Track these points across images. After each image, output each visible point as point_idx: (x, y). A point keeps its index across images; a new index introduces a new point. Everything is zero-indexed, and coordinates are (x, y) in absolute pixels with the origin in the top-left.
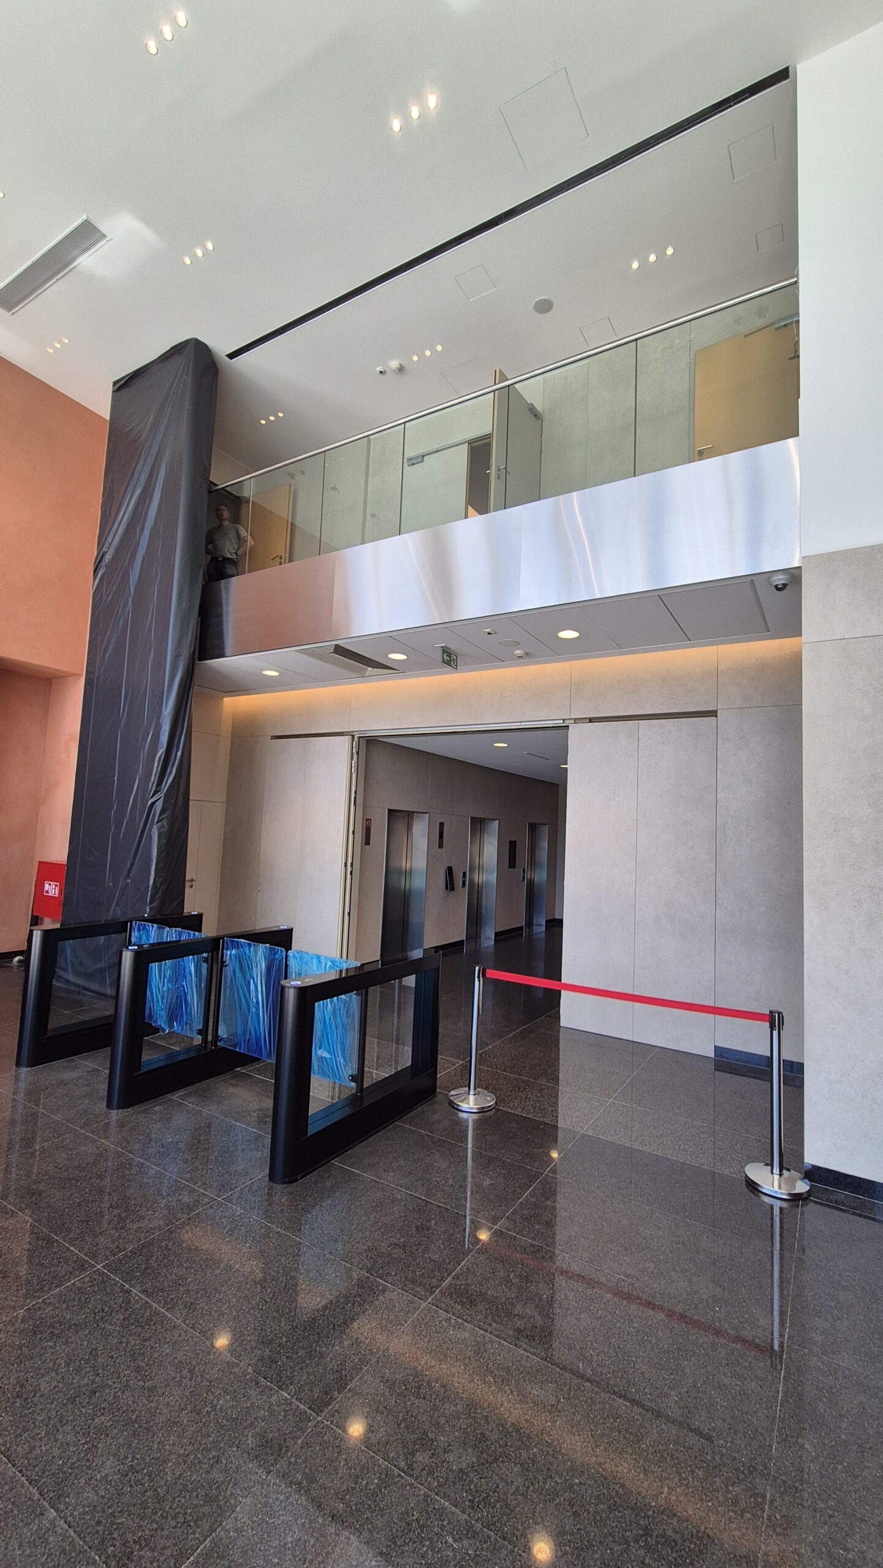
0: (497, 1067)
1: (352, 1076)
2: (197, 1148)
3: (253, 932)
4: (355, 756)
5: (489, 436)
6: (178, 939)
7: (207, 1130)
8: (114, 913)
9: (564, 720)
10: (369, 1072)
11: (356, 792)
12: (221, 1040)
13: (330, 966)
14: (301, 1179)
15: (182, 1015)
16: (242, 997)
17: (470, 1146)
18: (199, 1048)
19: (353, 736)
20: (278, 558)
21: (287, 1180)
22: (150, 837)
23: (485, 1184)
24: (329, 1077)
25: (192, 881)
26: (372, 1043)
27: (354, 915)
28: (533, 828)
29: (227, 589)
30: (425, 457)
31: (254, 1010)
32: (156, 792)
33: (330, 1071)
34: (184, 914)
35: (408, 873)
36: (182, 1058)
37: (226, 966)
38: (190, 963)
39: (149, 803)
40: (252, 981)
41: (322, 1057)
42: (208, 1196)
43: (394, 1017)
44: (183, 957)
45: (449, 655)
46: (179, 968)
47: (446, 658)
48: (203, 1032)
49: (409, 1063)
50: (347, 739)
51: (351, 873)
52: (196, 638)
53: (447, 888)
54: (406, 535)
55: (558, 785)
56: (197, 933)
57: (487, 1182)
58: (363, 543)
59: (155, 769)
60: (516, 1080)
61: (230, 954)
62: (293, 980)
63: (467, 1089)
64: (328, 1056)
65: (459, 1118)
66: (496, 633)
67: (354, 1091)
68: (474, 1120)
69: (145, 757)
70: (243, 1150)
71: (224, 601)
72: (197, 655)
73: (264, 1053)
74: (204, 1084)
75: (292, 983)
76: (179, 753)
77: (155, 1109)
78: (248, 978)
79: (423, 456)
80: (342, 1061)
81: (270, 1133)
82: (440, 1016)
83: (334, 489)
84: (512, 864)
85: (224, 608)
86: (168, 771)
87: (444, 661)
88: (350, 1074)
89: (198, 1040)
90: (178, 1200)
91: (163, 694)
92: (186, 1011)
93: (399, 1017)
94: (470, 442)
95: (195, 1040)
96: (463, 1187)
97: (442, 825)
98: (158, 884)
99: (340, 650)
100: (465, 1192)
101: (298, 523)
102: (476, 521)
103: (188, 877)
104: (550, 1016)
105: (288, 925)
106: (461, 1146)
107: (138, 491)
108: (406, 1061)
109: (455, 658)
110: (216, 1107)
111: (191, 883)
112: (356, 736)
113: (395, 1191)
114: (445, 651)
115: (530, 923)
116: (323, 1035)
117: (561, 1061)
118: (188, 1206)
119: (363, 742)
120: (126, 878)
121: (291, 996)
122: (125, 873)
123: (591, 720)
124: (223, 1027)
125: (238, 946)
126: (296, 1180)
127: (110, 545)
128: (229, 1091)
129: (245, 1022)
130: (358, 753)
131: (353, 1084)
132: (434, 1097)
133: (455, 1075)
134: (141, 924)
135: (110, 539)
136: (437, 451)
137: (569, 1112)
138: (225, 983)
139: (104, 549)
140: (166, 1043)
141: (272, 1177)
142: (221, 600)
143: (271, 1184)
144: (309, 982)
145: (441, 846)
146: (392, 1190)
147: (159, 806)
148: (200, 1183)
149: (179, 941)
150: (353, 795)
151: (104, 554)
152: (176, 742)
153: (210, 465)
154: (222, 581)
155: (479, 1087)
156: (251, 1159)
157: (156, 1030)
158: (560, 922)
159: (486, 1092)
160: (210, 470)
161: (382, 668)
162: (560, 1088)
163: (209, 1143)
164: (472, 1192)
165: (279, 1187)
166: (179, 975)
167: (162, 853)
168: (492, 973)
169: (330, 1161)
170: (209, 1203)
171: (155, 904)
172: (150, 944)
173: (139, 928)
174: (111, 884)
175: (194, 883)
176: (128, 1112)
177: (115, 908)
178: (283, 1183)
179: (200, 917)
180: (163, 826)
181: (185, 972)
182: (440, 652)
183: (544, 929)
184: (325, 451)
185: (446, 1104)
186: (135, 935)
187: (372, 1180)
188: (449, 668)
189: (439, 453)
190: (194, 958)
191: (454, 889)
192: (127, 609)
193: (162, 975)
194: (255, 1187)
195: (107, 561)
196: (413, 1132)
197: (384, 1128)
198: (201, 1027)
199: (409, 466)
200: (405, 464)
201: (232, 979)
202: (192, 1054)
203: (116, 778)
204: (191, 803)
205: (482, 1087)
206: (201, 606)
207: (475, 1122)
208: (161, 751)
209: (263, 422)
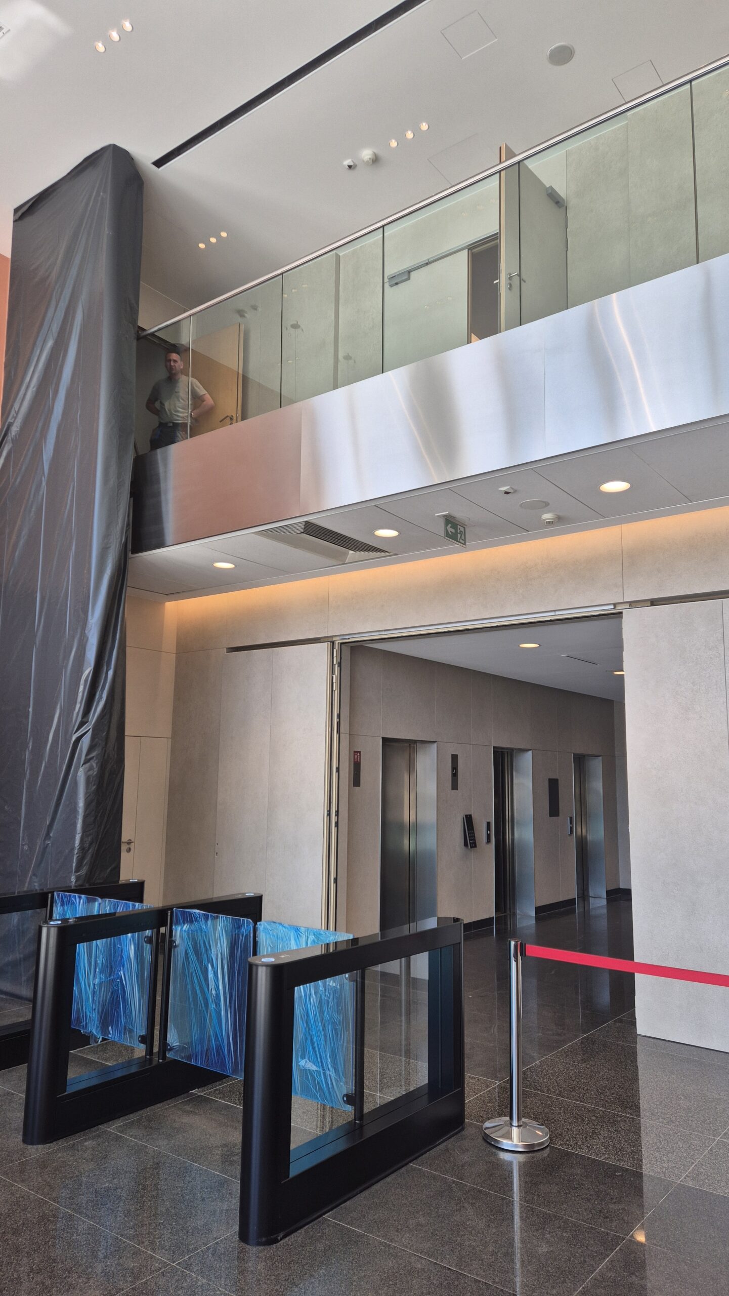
0: (548, 1090)
1: (347, 1095)
2: (142, 1197)
3: (211, 901)
4: (336, 668)
5: (495, 237)
6: (113, 911)
7: (155, 1171)
8: (32, 884)
9: (615, 605)
10: (370, 1095)
11: (339, 716)
12: (171, 1049)
13: (314, 941)
14: (281, 1239)
15: (119, 1016)
16: (198, 988)
17: (516, 1197)
18: (143, 1061)
19: (333, 643)
20: (228, 418)
21: (264, 1239)
22: (75, 783)
23: (540, 1251)
24: (317, 1098)
25: (129, 842)
26: (372, 1056)
27: (342, 882)
28: (581, 761)
29: (165, 459)
30: (412, 274)
31: (213, 1006)
32: (82, 724)
33: (315, 1089)
34: (120, 882)
35: (414, 829)
36: (119, 1074)
37: (176, 946)
38: (129, 944)
39: (74, 739)
40: (210, 966)
41: (306, 1070)
42: (158, 1259)
43: (401, 1021)
44: (120, 935)
45: (455, 526)
46: (115, 952)
47: (450, 529)
48: (147, 1039)
49: (426, 1082)
50: (324, 647)
51: (337, 824)
52: (128, 525)
53: (466, 845)
54: (389, 372)
55: (613, 701)
56: (137, 904)
57: (544, 1249)
58: (335, 387)
59: (80, 695)
60: (578, 1107)
61: (180, 932)
62: (264, 956)
63: (508, 1118)
64: (314, 1068)
65: (499, 1160)
66: (515, 491)
67: (351, 1117)
68: (519, 1163)
69: (68, 679)
70: (203, 1199)
71: (162, 475)
72: (130, 546)
73: (229, 1066)
74: (148, 1111)
75: (263, 960)
76: (111, 673)
77: (86, 1144)
78: (205, 962)
79: (409, 272)
80: (333, 1075)
81: (239, 1176)
82: (466, 1018)
83: (296, 326)
84: (554, 810)
85: (162, 485)
86: (97, 697)
87: (447, 534)
88: (345, 1092)
89: (140, 1050)
90: (118, 1264)
91: (89, 597)
92: (125, 1012)
93: (408, 1021)
94: (471, 248)
95: (136, 1050)
96: (509, 1255)
97: (455, 758)
98: (87, 845)
99: (312, 529)
100: (513, 1261)
101: (251, 375)
102: (482, 347)
103: (125, 837)
104: (621, 1021)
105: (255, 892)
106: (503, 1199)
107: (50, 344)
108: (421, 1076)
109: (462, 529)
110: (165, 1142)
111: (128, 846)
112: (337, 642)
113: (413, 1259)
114: (449, 520)
115: (584, 894)
116: (306, 1039)
117: (640, 1082)
118: (133, 1273)
119: (347, 652)
120: (45, 840)
121: (263, 979)
122: (43, 832)
123: (653, 602)
124: (173, 1031)
125: (190, 919)
126: (276, 1241)
127: (17, 413)
128: (183, 1121)
129: (202, 1026)
130: (340, 665)
131: (349, 1108)
132: (463, 1129)
133: (490, 1101)
134: (65, 896)
135: (16, 406)
136: (427, 264)
137: (657, 1154)
138: (175, 971)
139: (9, 420)
140: (98, 1058)
141: (244, 1236)
142: (157, 475)
143: (243, 1245)
144: (285, 959)
145: (455, 786)
146: (410, 1257)
147: (86, 742)
148: (147, 1243)
149: (114, 914)
150: (336, 720)
151: (10, 426)
152: (106, 659)
153: (138, 307)
154: (159, 451)
155: (524, 1117)
156: (215, 1211)
157: (85, 1040)
158: (627, 893)
159: (535, 1124)
160: (138, 311)
161: (366, 550)
162: (642, 1120)
163: (158, 1189)
164: (523, 1262)
165: (253, 1250)
166: (113, 963)
167: (91, 802)
168: (535, 951)
169: (321, 1216)
170: (160, 1269)
171: (83, 872)
172: (76, 918)
173: (62, 901)
174: (26, 848)
175: (132, 846)
176: (50, 1148)
177: (31, 877)
178: (259, 1244)
179: (140, 885)
180: (91, 768)
181: (122, 957)
182: (442, 523)
183: (604, 902)
184: (282, 274)
185: (480, 1140)
186: (58, 911)
187: (380, 1243)
188: (456, 546)
189: (429, 266)
190: (133, 937)
191: (475, 846)
192: (41, 493)
193: (93, 963)
194: (221, 1249)
195: (13, 434)
196: (435, 1178)
197: (393, 1172)
198: (143, 1033)
199: (391, 286)
200: (386, 285)
201: (183, 963)
202: (134, 1069)
203: (31, 710)
204: (127, 740)
205: (529, 1117)
206: (133, 484)
207: (522, 1166)
208: (88, 671)
209: (202, 246)
